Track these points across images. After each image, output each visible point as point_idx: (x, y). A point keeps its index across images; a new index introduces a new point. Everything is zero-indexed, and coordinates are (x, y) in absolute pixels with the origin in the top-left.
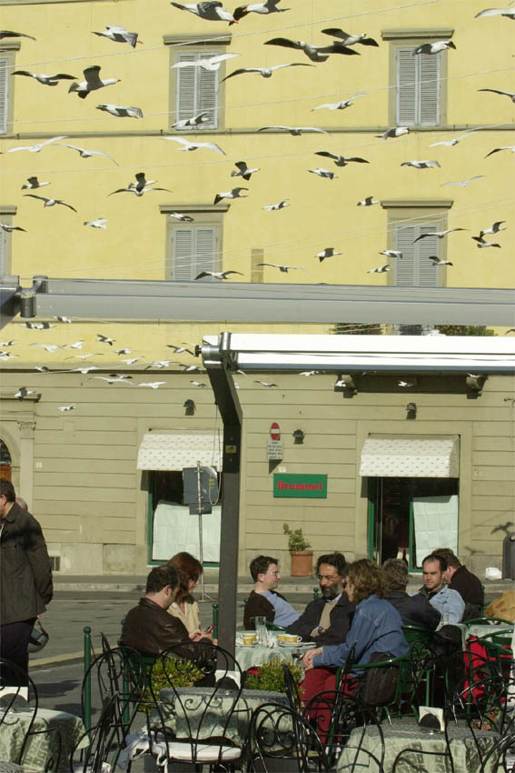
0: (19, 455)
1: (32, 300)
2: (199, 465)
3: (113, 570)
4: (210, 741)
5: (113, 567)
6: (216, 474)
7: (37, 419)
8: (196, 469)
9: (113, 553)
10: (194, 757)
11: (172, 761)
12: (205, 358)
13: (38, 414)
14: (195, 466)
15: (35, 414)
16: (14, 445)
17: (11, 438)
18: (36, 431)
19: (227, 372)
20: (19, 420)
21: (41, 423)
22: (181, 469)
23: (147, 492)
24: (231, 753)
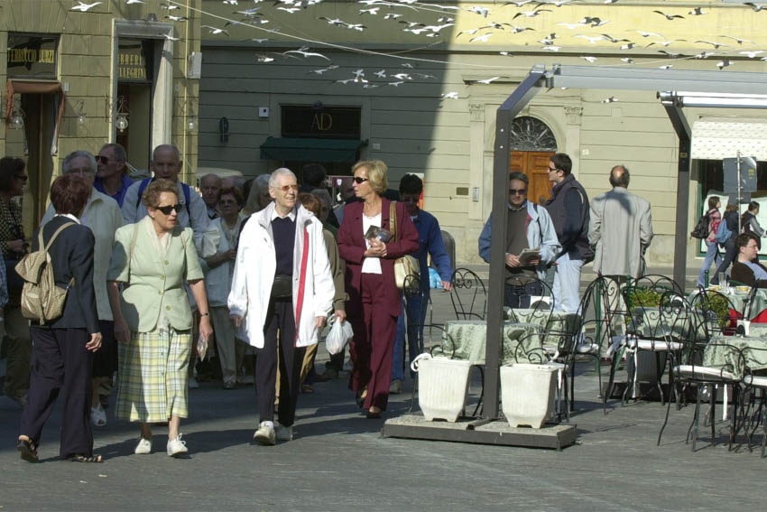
0: (565, 140)
1: (552, 78)
2: (738, 155)
3: (660, 262)
4: (662, 339)
5: (661, 259)
6: (755, 164)
7: (584, 105)
8: (736, 159)
9: (660, 243)
10: (653, 347)
11: (640, 349)
12: (663, 100)
13: (585, 99)
14: (735, 156)
15: (582, 100)
16: (560, 131)
17: (557, 125)
18: (583, 117)
19: (677, 109)
20: (566, 105)
21: (588, 108)
22: (721, 158)
23: (696, 182)
24: (676, 345)
